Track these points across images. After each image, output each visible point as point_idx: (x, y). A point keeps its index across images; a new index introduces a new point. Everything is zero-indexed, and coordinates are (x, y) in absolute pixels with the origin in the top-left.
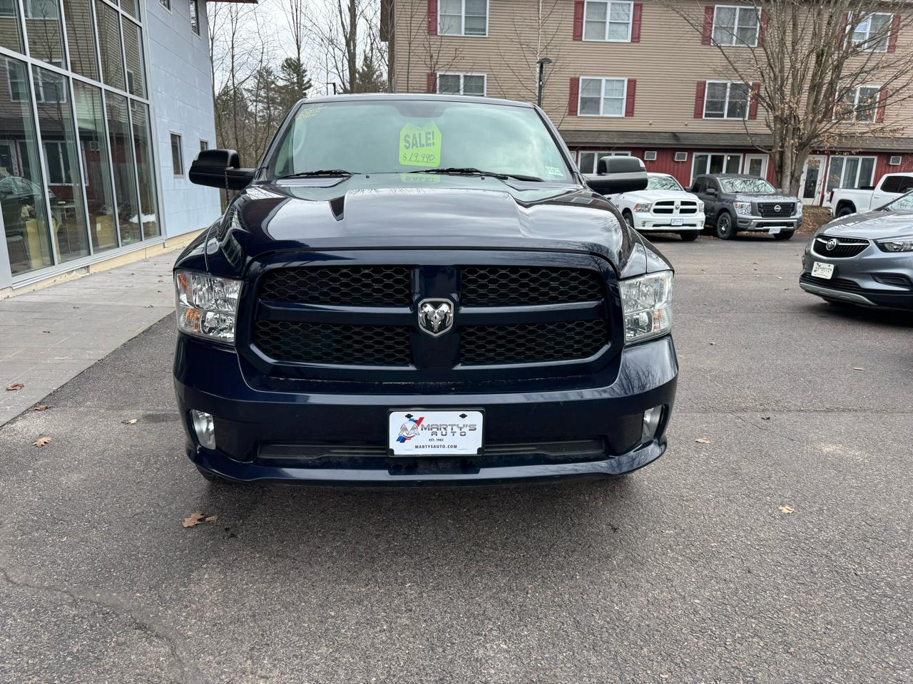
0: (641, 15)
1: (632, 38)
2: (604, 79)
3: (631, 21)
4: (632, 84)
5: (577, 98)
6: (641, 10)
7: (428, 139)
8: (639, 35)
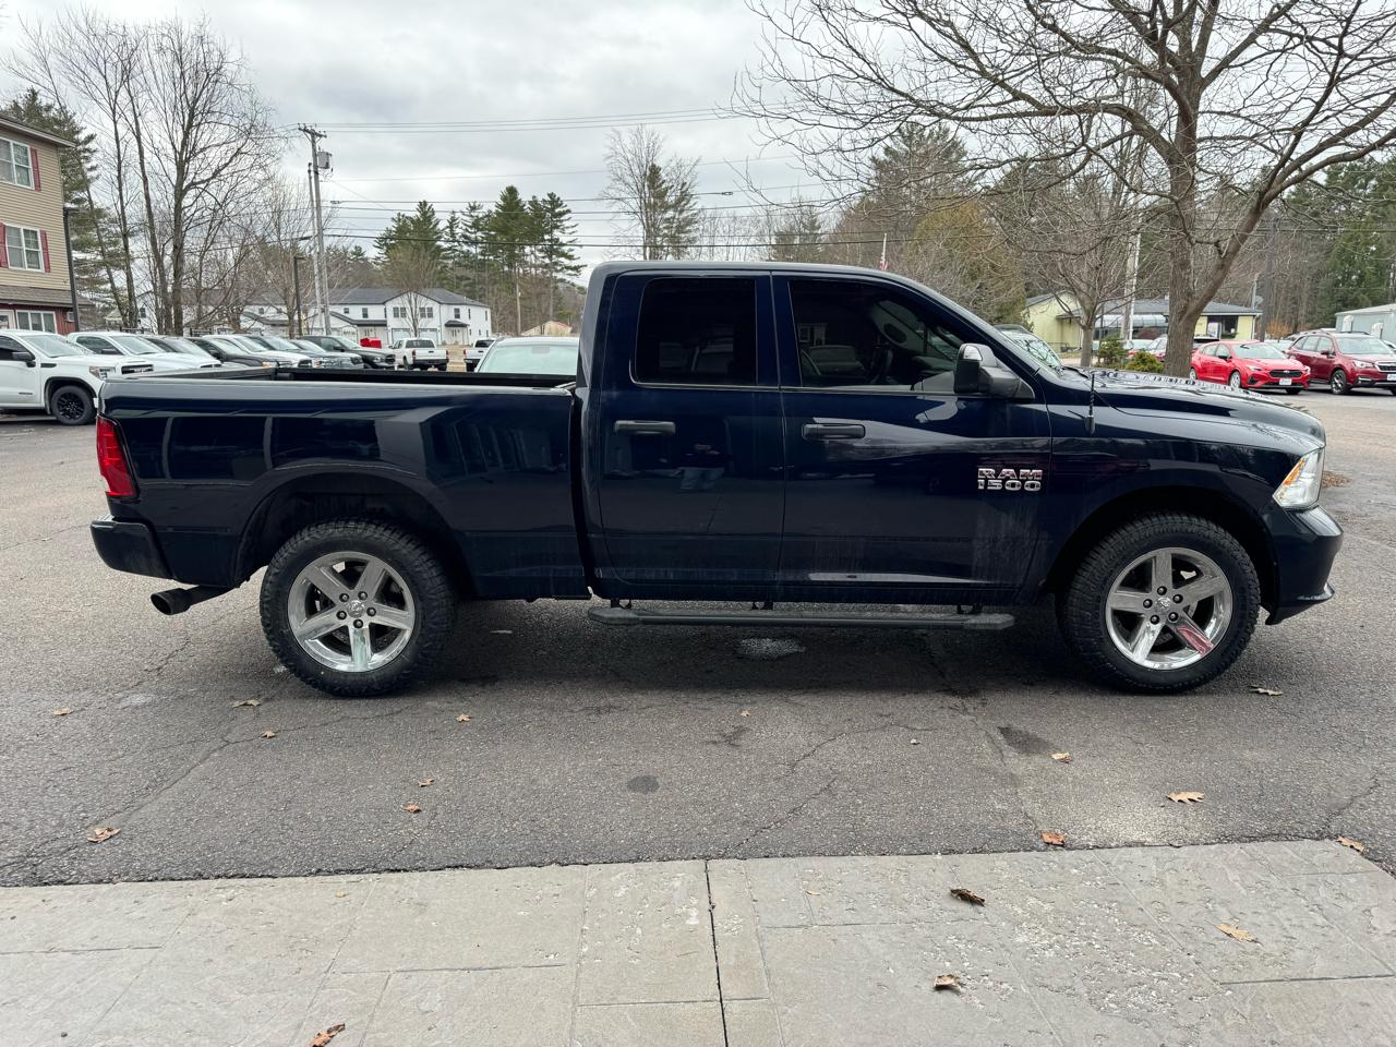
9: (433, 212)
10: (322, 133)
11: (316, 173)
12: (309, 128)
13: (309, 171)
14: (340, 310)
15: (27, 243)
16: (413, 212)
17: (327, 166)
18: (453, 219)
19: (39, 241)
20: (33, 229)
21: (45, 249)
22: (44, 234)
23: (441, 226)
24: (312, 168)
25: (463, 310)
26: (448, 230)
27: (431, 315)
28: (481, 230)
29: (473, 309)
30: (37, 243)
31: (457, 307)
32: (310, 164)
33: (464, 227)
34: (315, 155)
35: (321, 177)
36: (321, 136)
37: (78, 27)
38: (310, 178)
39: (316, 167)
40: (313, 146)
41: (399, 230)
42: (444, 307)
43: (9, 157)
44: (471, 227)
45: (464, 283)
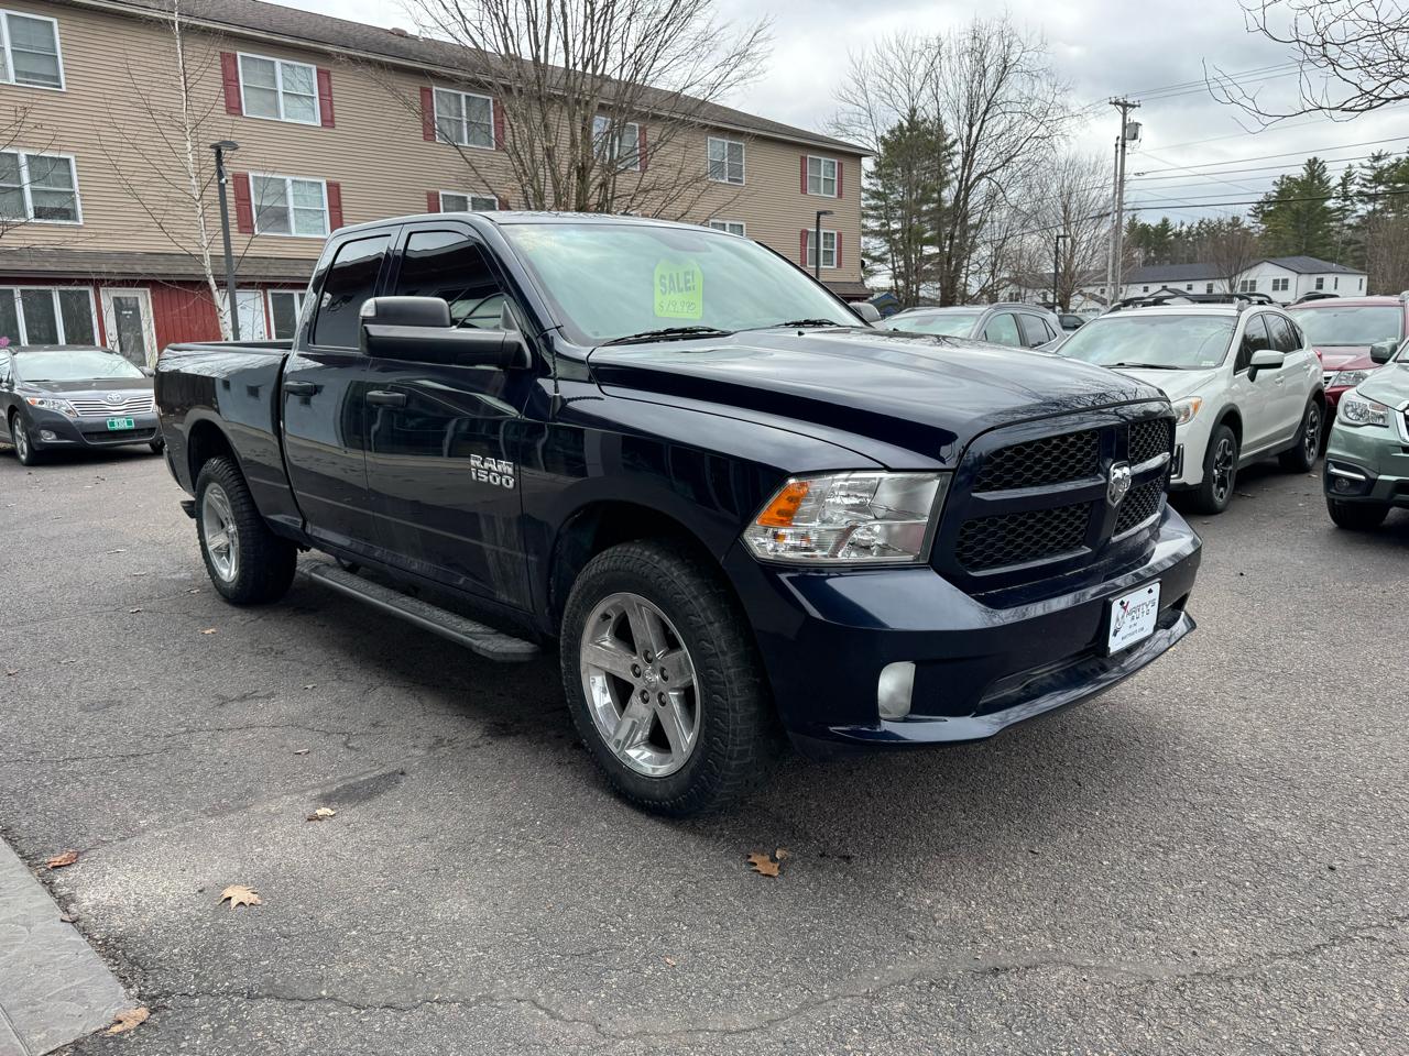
0: (330, 88)
1: (323, 121)
2: (289, 180)
3: (316, 94)
4: (334, 190)
5: (250, 206)
6: (329, 80)
7: (687, 281)
8: (332, 117)
9: (1324, 169)
10: (1137, 103)
11: (1124, 146)
12: (1121, 101)
13: (1116, 145)
14: (1183, 286)
15: (825, 244)
16: (1299, 172)
17: (1135, 137)
18: (1348, 175)
19: (835, 241)
20: (832, 232)
21: (840, 248)
22: (840, 235)
23: (1332, 184)
24: (1120, 142)
25: (1329, 280)
26: (1339, 188)
27: (1285, 288)
28: (1383, 183)
29: (1342, 278)
30: (833, 243)
31: (1320, 276)
32: (1118, 138)
33: (1362, 182)
34: (1124, 127)
35: (1127, 150)
36: (1134, 106)
37: (891, 49)
38: (1117, 152)
39: (1124, 139)
40: (1124, 118)
41: (1281, 193)
42: (1304, 278)
43: (820, 173)
44: (1370, 181)
45: (1352, 247)
